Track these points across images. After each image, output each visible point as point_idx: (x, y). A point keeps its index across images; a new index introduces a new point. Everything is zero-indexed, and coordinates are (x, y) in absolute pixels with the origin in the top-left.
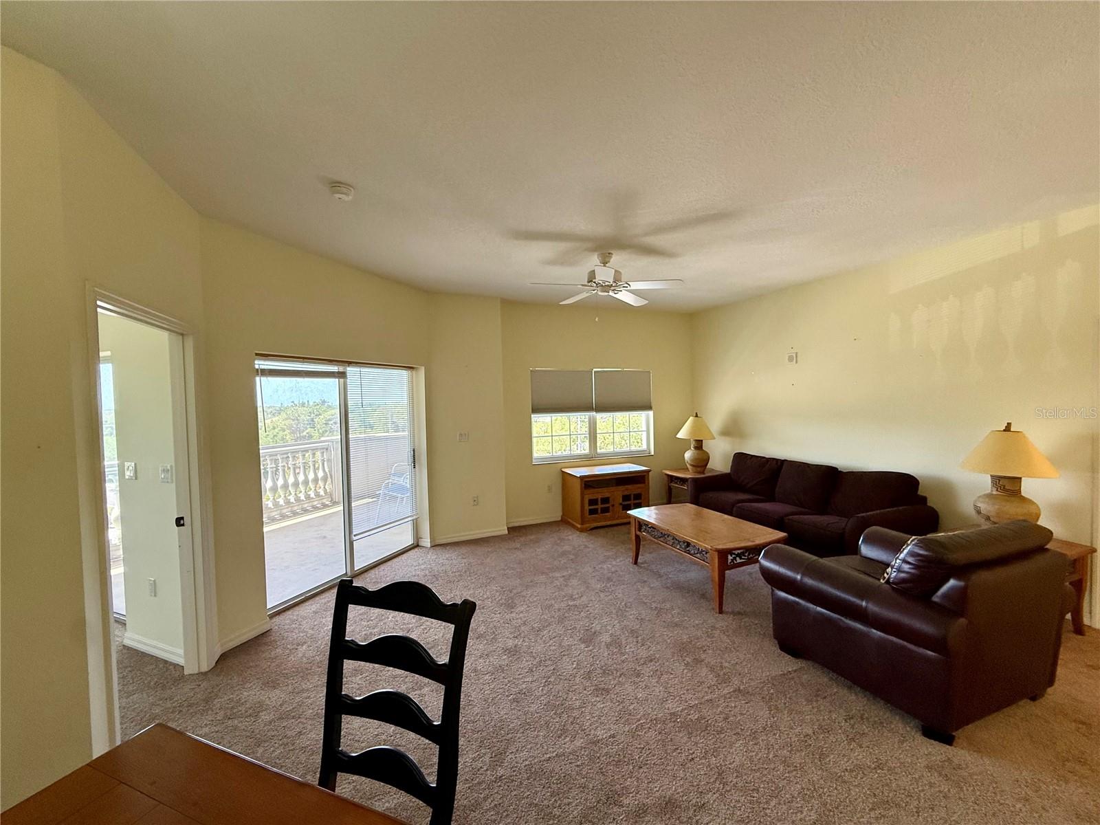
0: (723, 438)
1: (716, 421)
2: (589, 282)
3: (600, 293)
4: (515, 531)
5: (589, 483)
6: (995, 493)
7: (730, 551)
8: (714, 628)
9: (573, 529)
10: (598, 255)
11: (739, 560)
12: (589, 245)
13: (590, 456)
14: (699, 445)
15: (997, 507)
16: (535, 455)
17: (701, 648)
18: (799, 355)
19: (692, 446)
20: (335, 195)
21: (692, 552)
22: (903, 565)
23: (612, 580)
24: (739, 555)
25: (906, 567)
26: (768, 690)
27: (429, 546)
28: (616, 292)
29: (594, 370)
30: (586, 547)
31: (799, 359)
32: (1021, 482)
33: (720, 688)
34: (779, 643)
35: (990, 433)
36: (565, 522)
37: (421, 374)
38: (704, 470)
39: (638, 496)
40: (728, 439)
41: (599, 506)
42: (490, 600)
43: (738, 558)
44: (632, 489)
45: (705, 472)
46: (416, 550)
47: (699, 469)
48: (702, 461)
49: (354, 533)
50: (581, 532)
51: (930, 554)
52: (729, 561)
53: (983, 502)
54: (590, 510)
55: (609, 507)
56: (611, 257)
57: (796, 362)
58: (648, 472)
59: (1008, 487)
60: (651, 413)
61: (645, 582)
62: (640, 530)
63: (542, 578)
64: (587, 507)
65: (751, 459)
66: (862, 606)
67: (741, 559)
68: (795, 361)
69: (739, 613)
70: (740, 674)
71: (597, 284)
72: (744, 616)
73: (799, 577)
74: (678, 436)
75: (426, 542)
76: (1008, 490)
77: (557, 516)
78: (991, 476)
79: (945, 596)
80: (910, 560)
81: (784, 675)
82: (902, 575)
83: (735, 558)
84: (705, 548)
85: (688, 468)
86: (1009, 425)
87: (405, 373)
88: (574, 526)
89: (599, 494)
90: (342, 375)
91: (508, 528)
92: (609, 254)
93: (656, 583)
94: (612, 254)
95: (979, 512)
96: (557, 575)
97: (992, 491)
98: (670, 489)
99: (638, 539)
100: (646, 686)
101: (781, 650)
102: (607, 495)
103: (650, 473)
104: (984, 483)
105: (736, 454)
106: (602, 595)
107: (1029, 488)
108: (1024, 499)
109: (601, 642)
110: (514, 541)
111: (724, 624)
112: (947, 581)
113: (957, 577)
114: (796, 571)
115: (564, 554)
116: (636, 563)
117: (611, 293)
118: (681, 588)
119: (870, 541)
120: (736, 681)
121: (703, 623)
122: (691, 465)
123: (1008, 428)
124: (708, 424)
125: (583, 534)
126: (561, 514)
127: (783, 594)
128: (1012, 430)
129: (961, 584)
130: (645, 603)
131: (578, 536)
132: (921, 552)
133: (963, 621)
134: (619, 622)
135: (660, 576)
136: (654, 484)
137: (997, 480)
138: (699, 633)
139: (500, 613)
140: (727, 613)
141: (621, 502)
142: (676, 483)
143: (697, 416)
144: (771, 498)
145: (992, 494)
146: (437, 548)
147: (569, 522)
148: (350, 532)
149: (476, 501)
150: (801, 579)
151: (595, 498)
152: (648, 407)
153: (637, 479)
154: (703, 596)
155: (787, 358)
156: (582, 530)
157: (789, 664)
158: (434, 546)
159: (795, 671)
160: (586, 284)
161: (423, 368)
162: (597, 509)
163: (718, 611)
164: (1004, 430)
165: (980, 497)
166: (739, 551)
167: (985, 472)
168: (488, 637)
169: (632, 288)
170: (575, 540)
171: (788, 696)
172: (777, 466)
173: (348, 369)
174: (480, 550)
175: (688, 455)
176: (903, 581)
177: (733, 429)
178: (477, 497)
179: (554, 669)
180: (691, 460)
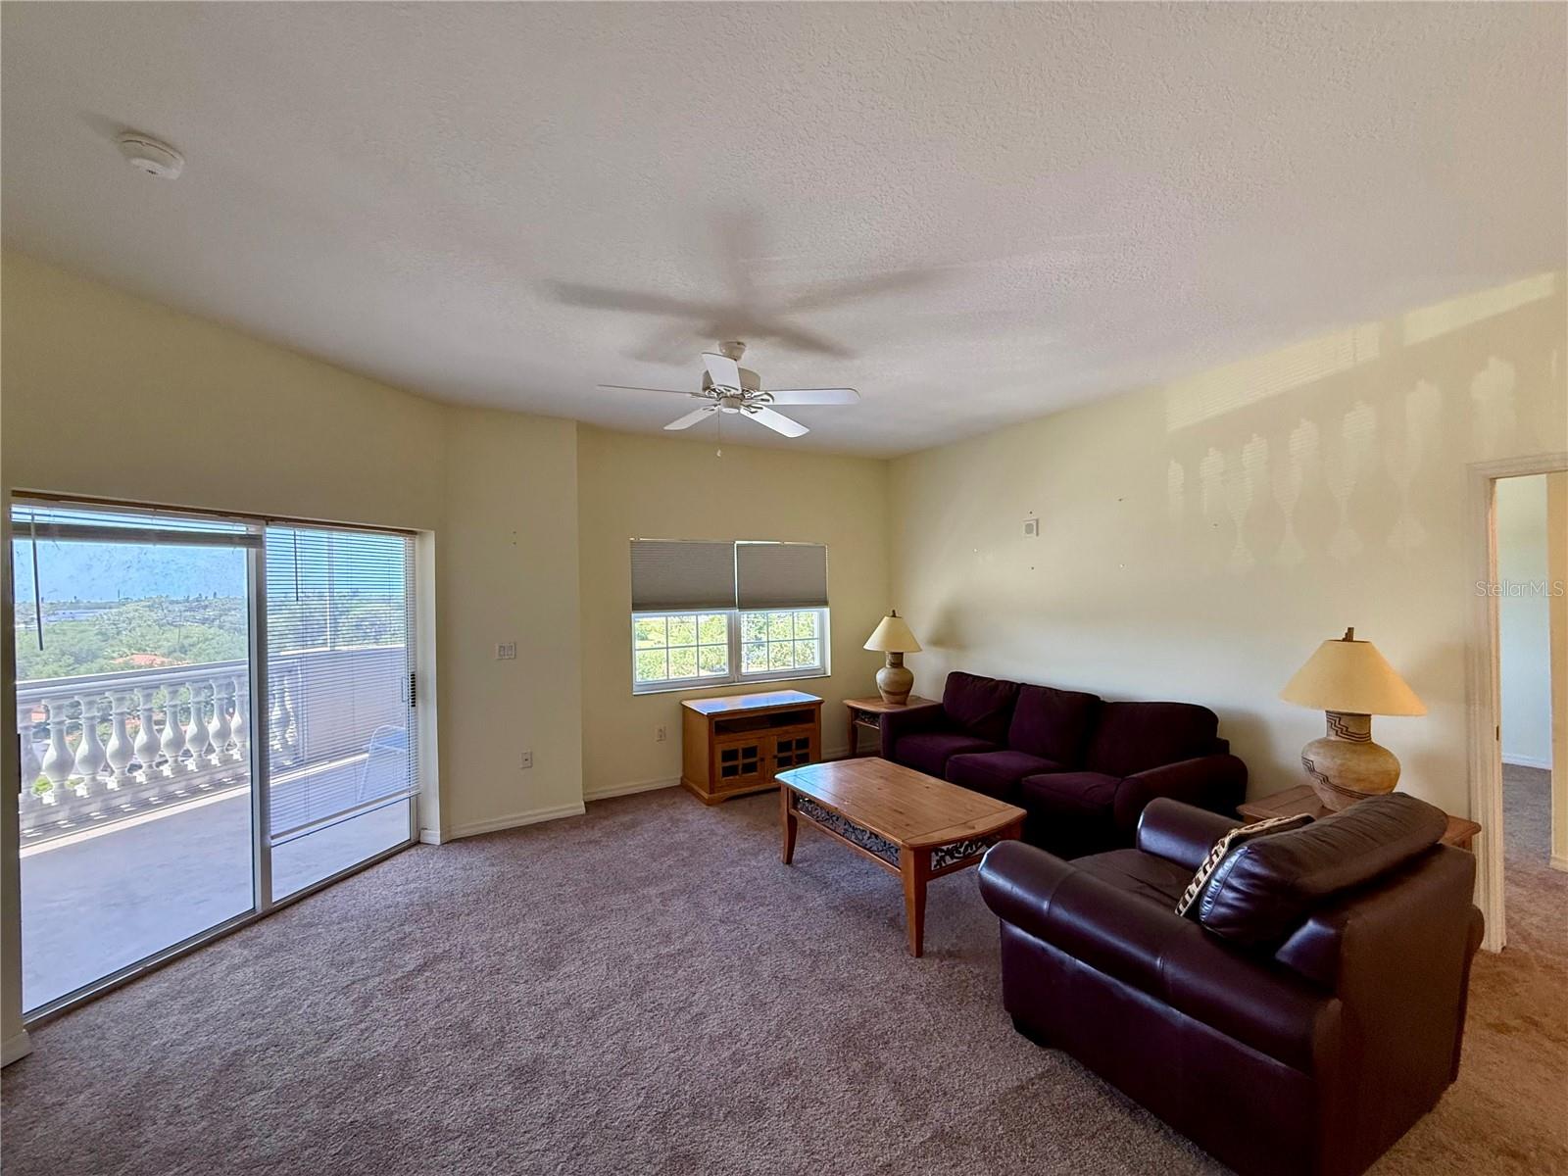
0: (934, 648)
1: (922, 623)
2: (705, 389)
3: (724, 410)
4: (599, 807)
5: (723, 724)
6: (1333, 738)
7: (935, 847)
8: (906, 989)
9: (696, 801)
10: (720, 345)
11: (949, 861)
12: (700, 324)
13: (730, 680)
14: (898, 660)
15: (1339, 762)
16: (638, 678)
17: (881, 1036)
18: (1040, 521)
19: (887, 661)
20: (136, 162)
21: (875, 848)
22: (1223, 891)
23: (744, 899)
24: (950, 853)
25: (1229, 896)
26: (994, 1128)
27: (438, 843)
28: (753, 410)
29: (737, 542)
30: (713, 833)
31: (1040, 532)
32: (1370, 720)
33: (907, 1131)
34: (1012, 1017)
35: (1322, 646)
36: (684, 789)
37: (430, 545)
38: (906, 699)
39: (803, 743)
40: (940, 650)
41: (740, 762)
42: (516, 953)
43: (948, 858)
44: (794, 732)
45: (907, 702)
46: (413, 851)
47: (898, 698)
48: (902, 687)
49: (273, 833)
50: (708, 805)
51: (1274, 875)
52: (934, 863)
53: (1318, 754)
54: (724, 768)
55: (756, 763)
56: (743, 351)
57: (1037, 534)
58: (820, 703)
59: (1351, 729)
60: (827, 610)
61: (800, 898)
62: (795, 808)
63: (623, 900)
64: (719, 765)
65: (973, 681)
66: (1155, 965)
67: (953, 857)
68: (1035, 532)
69: (950, 954)
70: (945, 1094)
71: (718, 394)
72: (958, 961)
73: (1045, 905)
74: (866, 647)
75: (434, 836)
76: (1352, 735)
77: (673, 776)
78: (1327, 712)
79: (1300, 951)
80: (1235, 882)
81: (1023, 1088)
82: (1222, 910)
83: (942, 858)
84: (896, 843)
85: (881, 697)
86: (1350, 630)
87: (400, 542)
88: (698, 796)
89: (740, 741)
90: (254, 541)
91: (585, 803)
92: (739, 343)
93: (818, 900)
94: (743, 344)
95: (1312, 770)
96: (652, 891)
97: (1328, 735)
98: (853, 732)
99: (792, 822)
100: (771, 1141)
101: (1017, 1031)
102: (753, 743)
103: (822, 706)
104: (1318, 725)
105: (952, 673)
106: (722, 931)
107: (1382, 730)
108: (1377, 749)
109: (702, 1037)
110: (593, 828)
111: (920, 979)
112: (1304, 923)
113: (1320, 918)
114: (1041, 893)
115: (672, 848)
116: (789, 861)
117: (743, 411)
118: (859, 909)
119: (1158, 823)
120: (936, 1112)
121: (887, 981)
122: (886, 692)
123: (1349, 637)
124: (911, 629)
125: (711, 809)
126: (680, 775)
127: (1018, 932)
128: (1354, 639)
129: (1332, 931)
130: (794, 943)
131: (704, 813)
132: (1257, 870)
133: (1335, 1005)
134: (742, 988)
135: (827, 885)
136: (830, 725)
137: (1336, 719)
138: (879, 1002)
139: (526, 982)
140: (931, 955)
141: (776, 753)
142: (863, 720)
143: (894, 616)
144: (1002, 745)
145: (1330, 741)
146: (451, 847)
147: (693, 789)
148: (264, 831)
149: (528, 761)
150: (1049, 912)
151: (733, 748)
152: (822, 602)
153: (804, 715)
154: (893, 922)
155: (1024, 527)
156: (709, 803)
157: (1030, 1062)
158: (450, 842)
159: (1041, 1077)
160: (701, 392)
161: (433, 533)
162: (736, 767)
163: (915, 954)
164: (1344, 640)
165: (1310, 745)
166: (950, 847)
167: (1320, 707)
168: (486, 1042)
169: (778, 402)
170: (698, 820)
171: (1029, 1140)
172: (1011, 692)
173: (268, 530)
174: (527, 849)
175: (881, 676)
176: (1223, 921)
177: (947, 636)
178: (531, 754)
179: (598, 1113)
180: (886, 684)
